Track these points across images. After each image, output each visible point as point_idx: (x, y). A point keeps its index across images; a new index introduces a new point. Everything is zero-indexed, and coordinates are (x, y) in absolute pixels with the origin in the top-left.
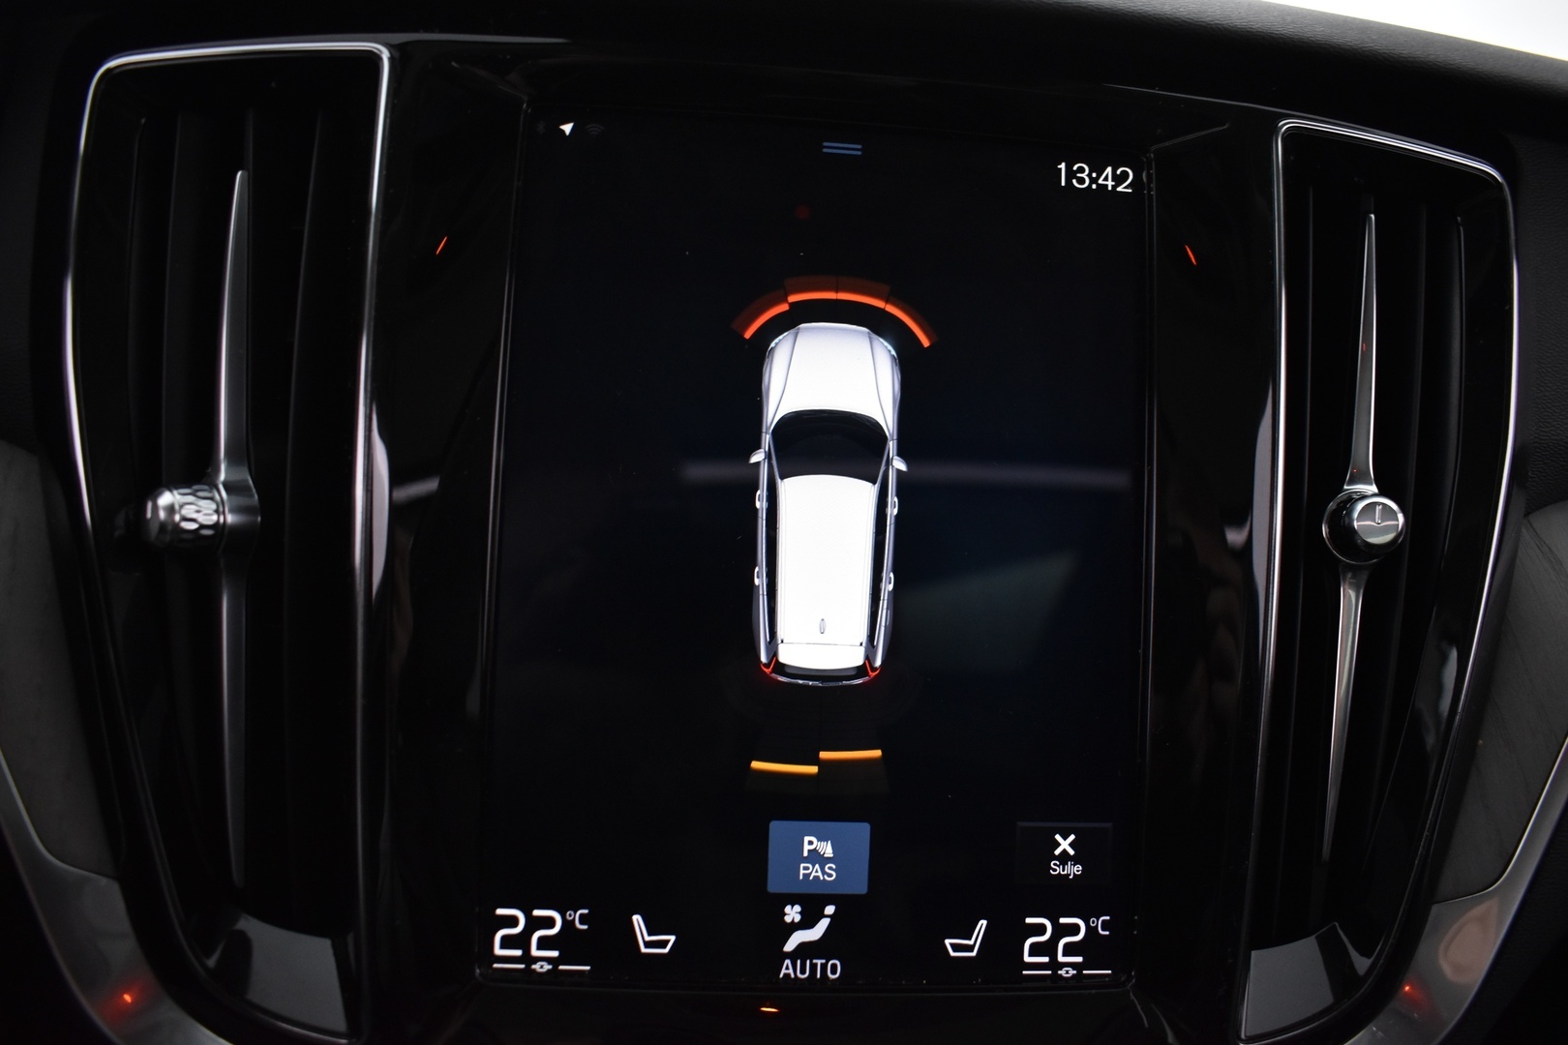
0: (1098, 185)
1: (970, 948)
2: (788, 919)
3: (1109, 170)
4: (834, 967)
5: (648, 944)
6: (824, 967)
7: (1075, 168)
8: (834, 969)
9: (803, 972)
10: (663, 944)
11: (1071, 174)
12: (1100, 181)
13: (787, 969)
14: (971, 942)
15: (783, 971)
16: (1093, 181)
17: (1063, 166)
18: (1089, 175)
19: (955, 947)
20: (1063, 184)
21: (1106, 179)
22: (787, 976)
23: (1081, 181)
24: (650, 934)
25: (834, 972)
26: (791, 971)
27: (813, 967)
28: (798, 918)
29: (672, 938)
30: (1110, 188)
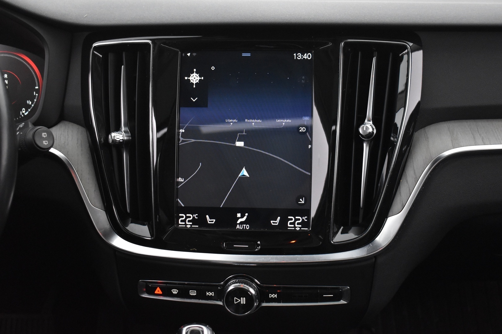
0: (303, 58)
1: (276, 223)
2: (238, 216)
3: (306, 54)
4: (248, 226)
5: (210, 221)
6: (246, 226)
7: (298, 55)
8: (247, 227)
9: (241, 227)
10: (213, 221)
11: (297, 56)
12: (304, 57)
13: (238, 227)
14: (276, 222)
15: (237, 227)
16: (302, 57)
17: (295, 54)
18: (301, 56)
19: (273, 223)
20: (295, 59)
21: (305, 56)
22: (238, 228)
23: (299, 57)
24: (210, 219)
25: (248, 227)
26: (239, 227)
27: (243, 226)
28: (240, 216)
29: (214, 220)
30: (306, 59)
